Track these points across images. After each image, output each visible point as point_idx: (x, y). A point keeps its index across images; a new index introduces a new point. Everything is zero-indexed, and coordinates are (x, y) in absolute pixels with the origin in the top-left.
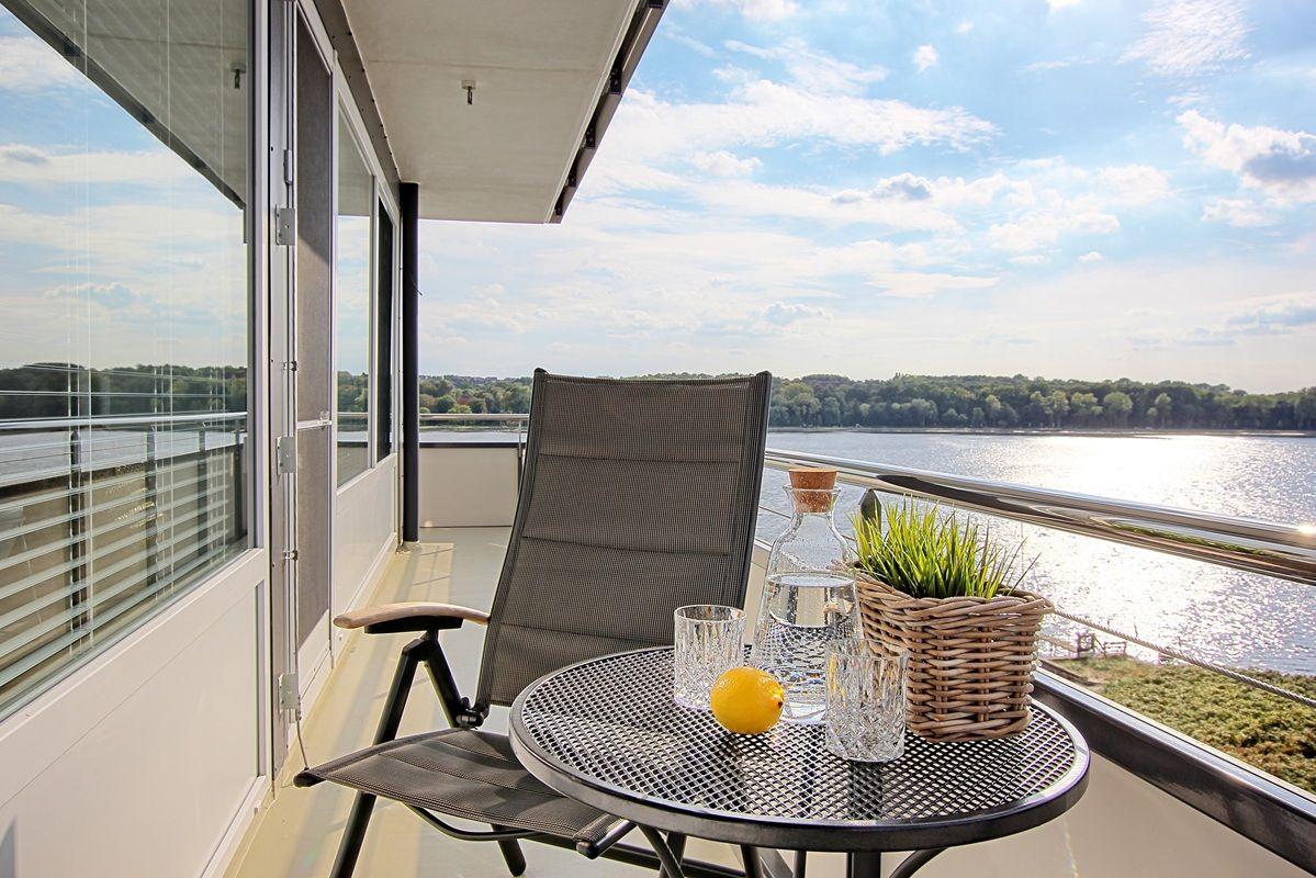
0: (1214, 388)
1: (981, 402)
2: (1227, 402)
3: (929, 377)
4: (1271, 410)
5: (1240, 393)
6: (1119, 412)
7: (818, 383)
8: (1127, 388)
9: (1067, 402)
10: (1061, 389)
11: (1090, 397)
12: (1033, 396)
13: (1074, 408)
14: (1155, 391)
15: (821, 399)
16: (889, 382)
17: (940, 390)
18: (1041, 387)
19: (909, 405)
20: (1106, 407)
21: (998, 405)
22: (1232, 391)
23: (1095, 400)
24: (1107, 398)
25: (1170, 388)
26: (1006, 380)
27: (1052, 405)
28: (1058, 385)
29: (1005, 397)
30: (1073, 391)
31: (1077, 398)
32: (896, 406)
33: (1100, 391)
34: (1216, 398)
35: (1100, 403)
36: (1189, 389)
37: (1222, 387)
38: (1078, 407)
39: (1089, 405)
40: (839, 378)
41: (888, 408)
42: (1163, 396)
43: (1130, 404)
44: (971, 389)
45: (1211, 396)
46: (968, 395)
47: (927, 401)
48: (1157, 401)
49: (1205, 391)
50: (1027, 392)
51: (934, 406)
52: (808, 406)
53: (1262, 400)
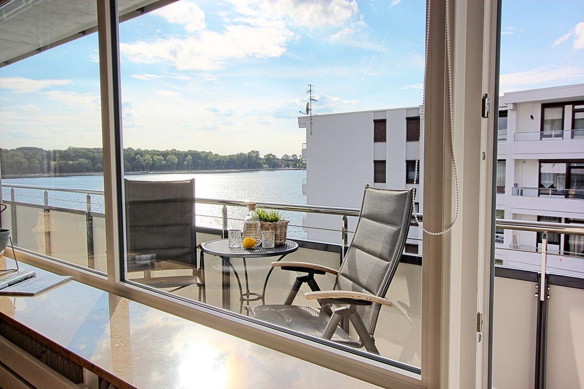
0: (207, 153)
2: (213, 158)
3: (86, 149)
4: (228, 161)
5: (217, 155)
6: (173, 164)
7: (26, 151)
8: (175, 153)
9: (151, 159)
10: (148, 154)
11: (161, 157)
12: (137, 157)
13: (154, 162)
14: (186, 154)
15: (29, 159)
16: (65, 151)
17: (93, 155)
18: (140, 153)
19: (77, 162)
20: (167, 161)
22: (214, 154)
23: (163, 158)
24: (168, 157)
25: (192, 153)
27: (145, 161)
28: (147, 152)
30: (154, 155)
31: (156, 158)
32: (71, 162)
33: (165, 154)
34: (208, 157)
35: (165, 160)
37: (210, 153)
38: (156, 161)
39: (161, 160)
40: (37, 149)
41: (66, 164)
42: (189, 156)
43: (177, 160)
45: (207, 156)
47: (86, 160)
48: (187, 159)
49: (205, 154)
50: (134, 155)
51: (90, 162)
52: (21, 163)
53: (224, 157)
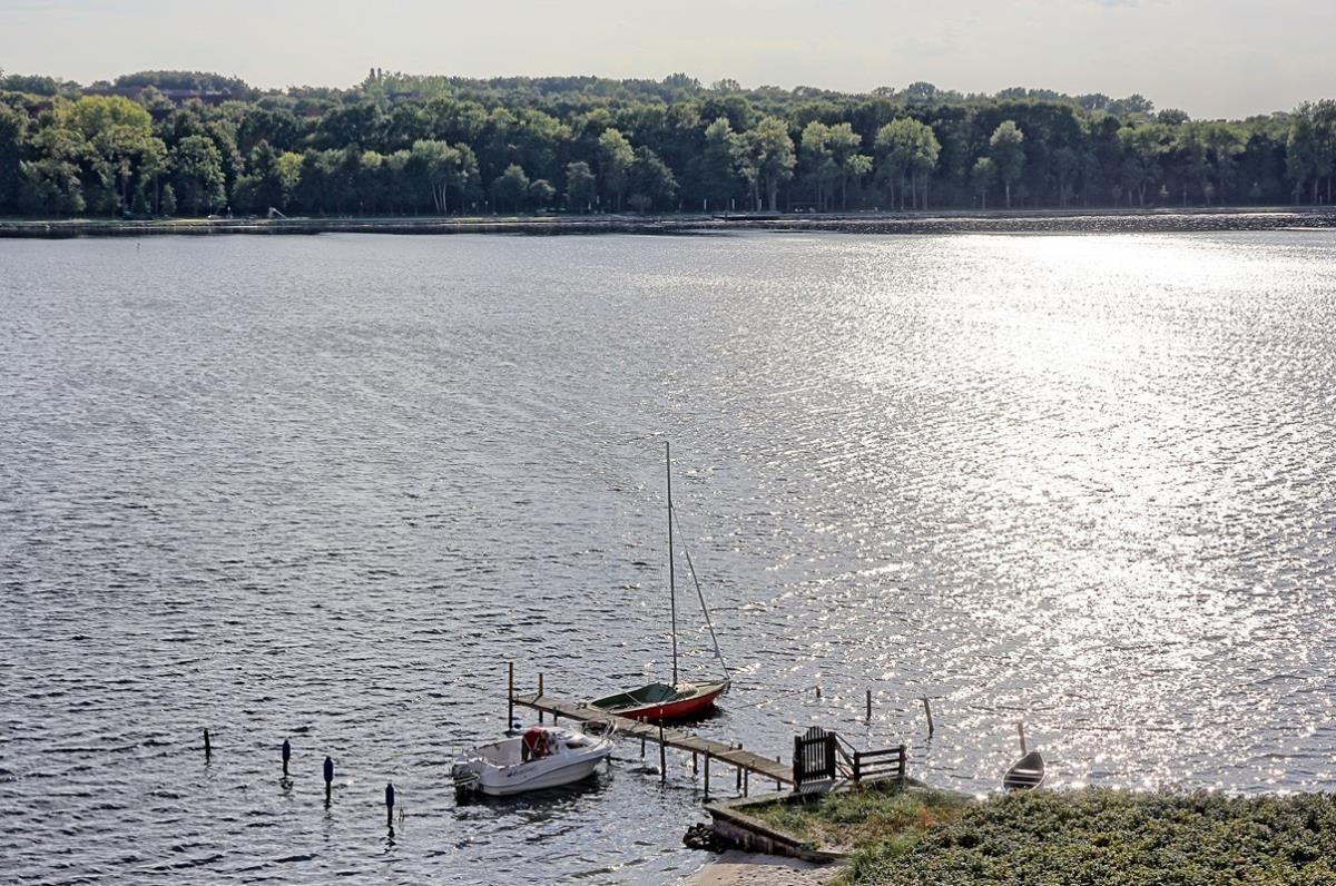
0: (1116, 107)
1: (587, 144)
2: (1144, 138)
3: (456, 82)
4: (1238, 157)
5: (1172, 118)
6: (910, 168)
7: (160, 97)
8: (928, 107)
9: (789, 143)
10: (777, 111)
11: (845, 132)
12: (711, 129)
13: (807, 161)
14: (989, 115)
15: (171, 141)
16: (350, 97)
17: (483, 116)
18: (729, 107)
19: (404, 155)
20: (879, 155)
21: (626, 154)
22: (1156, 112)
23: (855, 139)
24: (883, 135)
25: (1023, 109)
26: (645, 88)
27: (756, 152)
28: (772, 101)
29: (642, 133)
30: (807, 117)
31: (815, 133)
32: (372, 158)
33: (866, 116)
34: (1123, 132)
35: (866, 147)
36: (1066, 111)
37: (1137, 104)
38: (817, 156)
39: (839, 150)
40: (218, 82)
41: (352, 163)
42: (1008, 127)
43: (935, 146)
44: (562, 112)
45: (1111, 124)
46: (554, 128)
47: (451, 144)
48: (993, 139)
49: (1099, 115)
50: (696, 120)
51: (471, 158)
52: (137, 159)
53: (1220, 135)
